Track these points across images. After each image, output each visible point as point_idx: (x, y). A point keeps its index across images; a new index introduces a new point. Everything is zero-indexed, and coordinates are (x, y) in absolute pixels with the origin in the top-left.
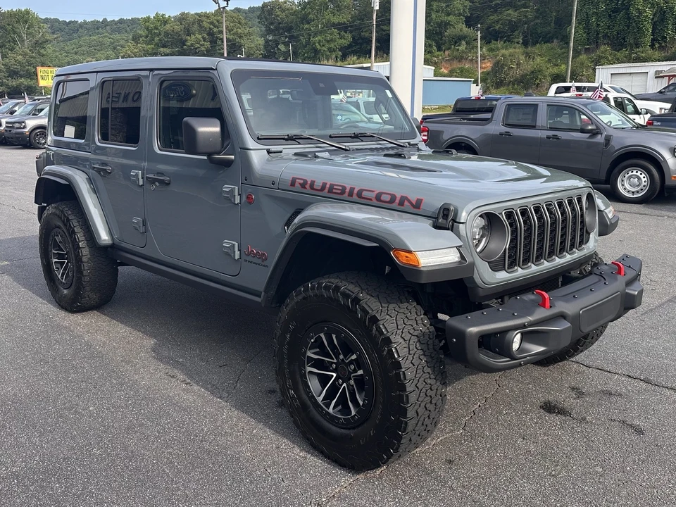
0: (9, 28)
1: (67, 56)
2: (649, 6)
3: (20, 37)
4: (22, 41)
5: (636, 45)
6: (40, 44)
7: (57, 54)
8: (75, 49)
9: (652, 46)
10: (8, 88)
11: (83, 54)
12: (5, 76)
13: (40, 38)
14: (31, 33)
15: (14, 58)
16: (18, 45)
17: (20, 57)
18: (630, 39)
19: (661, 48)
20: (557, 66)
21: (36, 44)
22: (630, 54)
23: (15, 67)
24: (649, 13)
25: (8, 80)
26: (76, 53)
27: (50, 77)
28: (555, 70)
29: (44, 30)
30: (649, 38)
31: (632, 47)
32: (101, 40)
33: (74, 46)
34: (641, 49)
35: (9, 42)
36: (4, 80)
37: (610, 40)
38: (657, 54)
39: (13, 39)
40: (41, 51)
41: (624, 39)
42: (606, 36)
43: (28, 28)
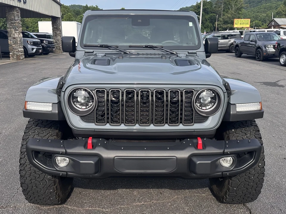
0: (228, 3)
1: (253, 14)
3: (232, 6)
4: (232, 8)
6: (239, 9)
7: (249, 13)
8: (258, 10)
10: (223, 29)
11: (261, 12)
12: (222, 24)
13: (239, 7)
14: (236, 5)
15: (227, 15)
16: (230, 10)
17: (230, 15)
21: (237, 9)
23: (227, 19)
25: (223, 25)
26: (258, 12)
27: (239, 23)
29: (242, 3)
32: (271, 5)
33: (258, 9)
35: (227, 9)
36: (222, 25)
39: (228, 8)
40: (239, 12)
43: (235, 2)
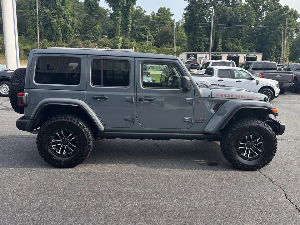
2: (60, 26)
5: (57, 40)
9: (63, 41)
18: (54, 38)
19: (66, 42)
20: (25, 46)
22: (55, 44)
24: (60, 28)
28: (25, 48)
30: (61, 38)
31: (55, 41)
34: (59, 42)
37: (46, 37)
38: (65, 44)
41: (52, 37)
42: (44, 35)
